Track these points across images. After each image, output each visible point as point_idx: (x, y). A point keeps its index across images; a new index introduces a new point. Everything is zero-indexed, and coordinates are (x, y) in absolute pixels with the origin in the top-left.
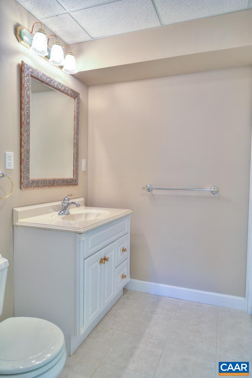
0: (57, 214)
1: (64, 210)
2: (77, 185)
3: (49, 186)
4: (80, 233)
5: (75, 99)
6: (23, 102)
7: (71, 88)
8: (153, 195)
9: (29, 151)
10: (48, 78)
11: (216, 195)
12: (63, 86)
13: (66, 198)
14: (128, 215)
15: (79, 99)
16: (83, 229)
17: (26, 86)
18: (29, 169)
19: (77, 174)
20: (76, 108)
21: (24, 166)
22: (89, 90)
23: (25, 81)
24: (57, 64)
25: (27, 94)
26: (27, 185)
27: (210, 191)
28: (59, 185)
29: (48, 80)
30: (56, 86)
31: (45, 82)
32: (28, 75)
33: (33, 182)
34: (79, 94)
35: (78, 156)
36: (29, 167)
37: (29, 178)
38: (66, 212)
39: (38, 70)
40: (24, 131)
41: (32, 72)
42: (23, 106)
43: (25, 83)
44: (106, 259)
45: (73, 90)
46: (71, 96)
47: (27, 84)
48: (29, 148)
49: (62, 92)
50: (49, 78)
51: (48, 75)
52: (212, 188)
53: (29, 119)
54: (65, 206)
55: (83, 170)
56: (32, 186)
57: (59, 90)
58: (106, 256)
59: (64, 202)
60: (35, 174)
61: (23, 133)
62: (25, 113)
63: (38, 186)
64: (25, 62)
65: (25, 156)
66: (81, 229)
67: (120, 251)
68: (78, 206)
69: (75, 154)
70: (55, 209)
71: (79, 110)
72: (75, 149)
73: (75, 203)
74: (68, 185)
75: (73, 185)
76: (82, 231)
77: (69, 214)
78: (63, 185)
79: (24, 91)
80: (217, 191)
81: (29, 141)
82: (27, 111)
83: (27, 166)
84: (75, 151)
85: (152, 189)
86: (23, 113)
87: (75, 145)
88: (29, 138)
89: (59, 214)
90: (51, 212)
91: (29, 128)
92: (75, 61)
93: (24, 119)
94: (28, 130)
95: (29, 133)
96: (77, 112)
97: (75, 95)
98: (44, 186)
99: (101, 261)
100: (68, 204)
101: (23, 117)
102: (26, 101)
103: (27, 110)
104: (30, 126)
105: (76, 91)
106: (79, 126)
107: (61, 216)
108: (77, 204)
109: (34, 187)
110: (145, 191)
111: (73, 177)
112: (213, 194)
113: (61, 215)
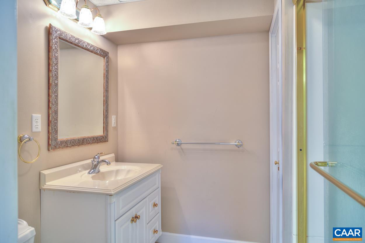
0: (87, 173)
1: (94, 168)
2: (108, 141)
3: (79, 146)
4: (111, 195)
5: (104, 58)
6: (51, 63)
7: (100, 48)
8: (182, 149)
9: (57, 112)
10: (76, 39)
11: (241, 148)
12: (92, 46)
13: (96, 157)
14: (158, 170)
15: (108, 58)
16: (113, 191)
17: (54, 48)
18: (58, 130)
19: (107, 131)
20: (105, 67)
21: (52, 128)
22: (118, 49)
23: (53, 43)
24: (86, 26)
25: (55, 56)
26: (56, 147)
27: (235, 145)
28: (89, 143)
29: (77, 41)
30: (85, 46)
31: (74, 43)
32: (56, 37)
33: (62, 142)
34: (108, 53)
35: (108, 113)
36: (57, 128)
37: (57, 139)
38: (97, 170)
39: (67, 32)
40: (52, 92)
41: (61, 34)
42: (51, 68)
43: (53, 46)
44: (137, 218)
45: (102, 50)
46: (101, 55)
47: (55, 46)
48: (57, 109)
49: (92, 52)
50: (78, 39)
51: (76, 36)
52: (237, 142)
53: (58, 80)
54: (95, 165)
55: (113, 126)
56: (61, 147)
57: (88, 50)
58: (137, 214)
59: (94, 161)
60: (63, 135)
61: (51, 94)
62: (52, 75)
63: (67, 147)
64: (53, 25)
65: (53, 117)
66: (112, 191)
67: (151, 206)
68: (108, 164)
69: (105, 111)
70: (84, 168)
71: (108, 68)
72: (105, 106)
73: (105, 161)
74: (98, 143)
75: (103, 142)
76: (112, 193)
77: (99, 172)
78: (93, 143)
79: (52, 53)
80: (241, 145)
81: (58, 102)
82: (56, 73)
83: (55, 127)
84: (105, 108)
85: (181, 144)
86: (51, 75)
87: (105, 103)
88: (57, 99)
89: (89, 173)
90: (80, 171)
91: (58, 89)
92: (104, 22)
93: (52, 81)
94: (56, 91)
95: (58, 95)
96: (107, 71)
97: (104, 54)
98: (73, 146)
99: (133, 220)
100: (99, 162)
101: (51, 78)
102: (54, 63)
103: (56, 71)
104: (58, 87)
105: (105, 50)
106: (108, 84)
107: (91, 175)
108: (107, 162)
109: (62, 148)
110: (175, 146)
111: (102, 134)
112: (238, 148)
113: (91, 173)
